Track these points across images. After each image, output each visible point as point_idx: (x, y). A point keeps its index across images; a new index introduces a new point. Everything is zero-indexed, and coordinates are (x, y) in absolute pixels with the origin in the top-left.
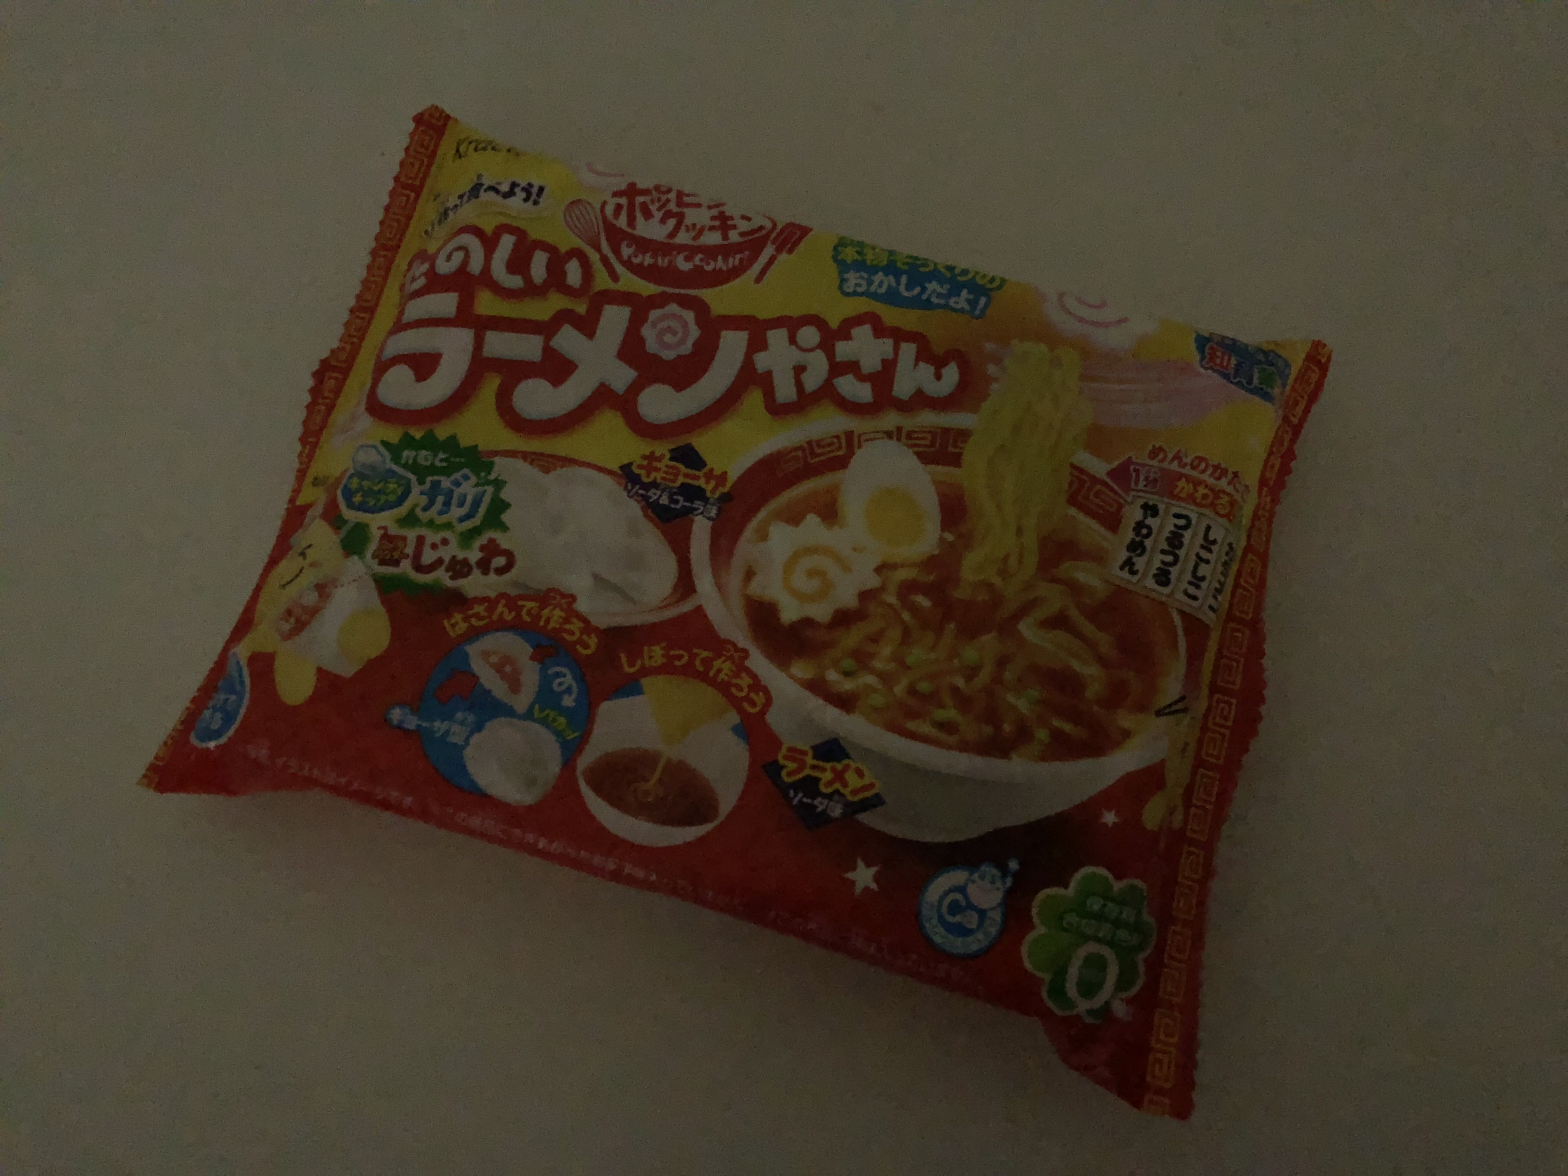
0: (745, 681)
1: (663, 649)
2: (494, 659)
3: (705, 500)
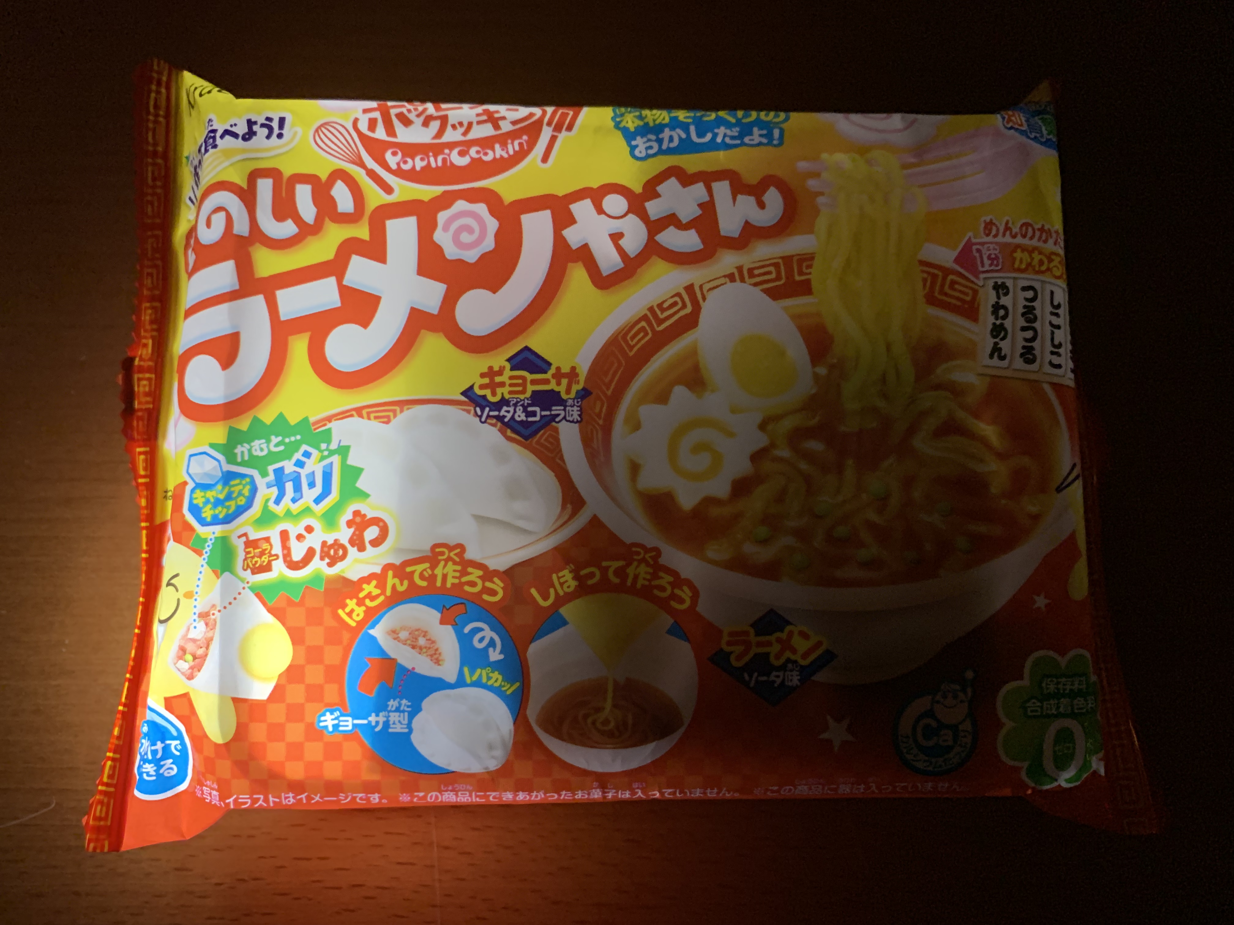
0: (666, 579)
1: (570, 572)
2: (403, 635)
3: (562, 402)
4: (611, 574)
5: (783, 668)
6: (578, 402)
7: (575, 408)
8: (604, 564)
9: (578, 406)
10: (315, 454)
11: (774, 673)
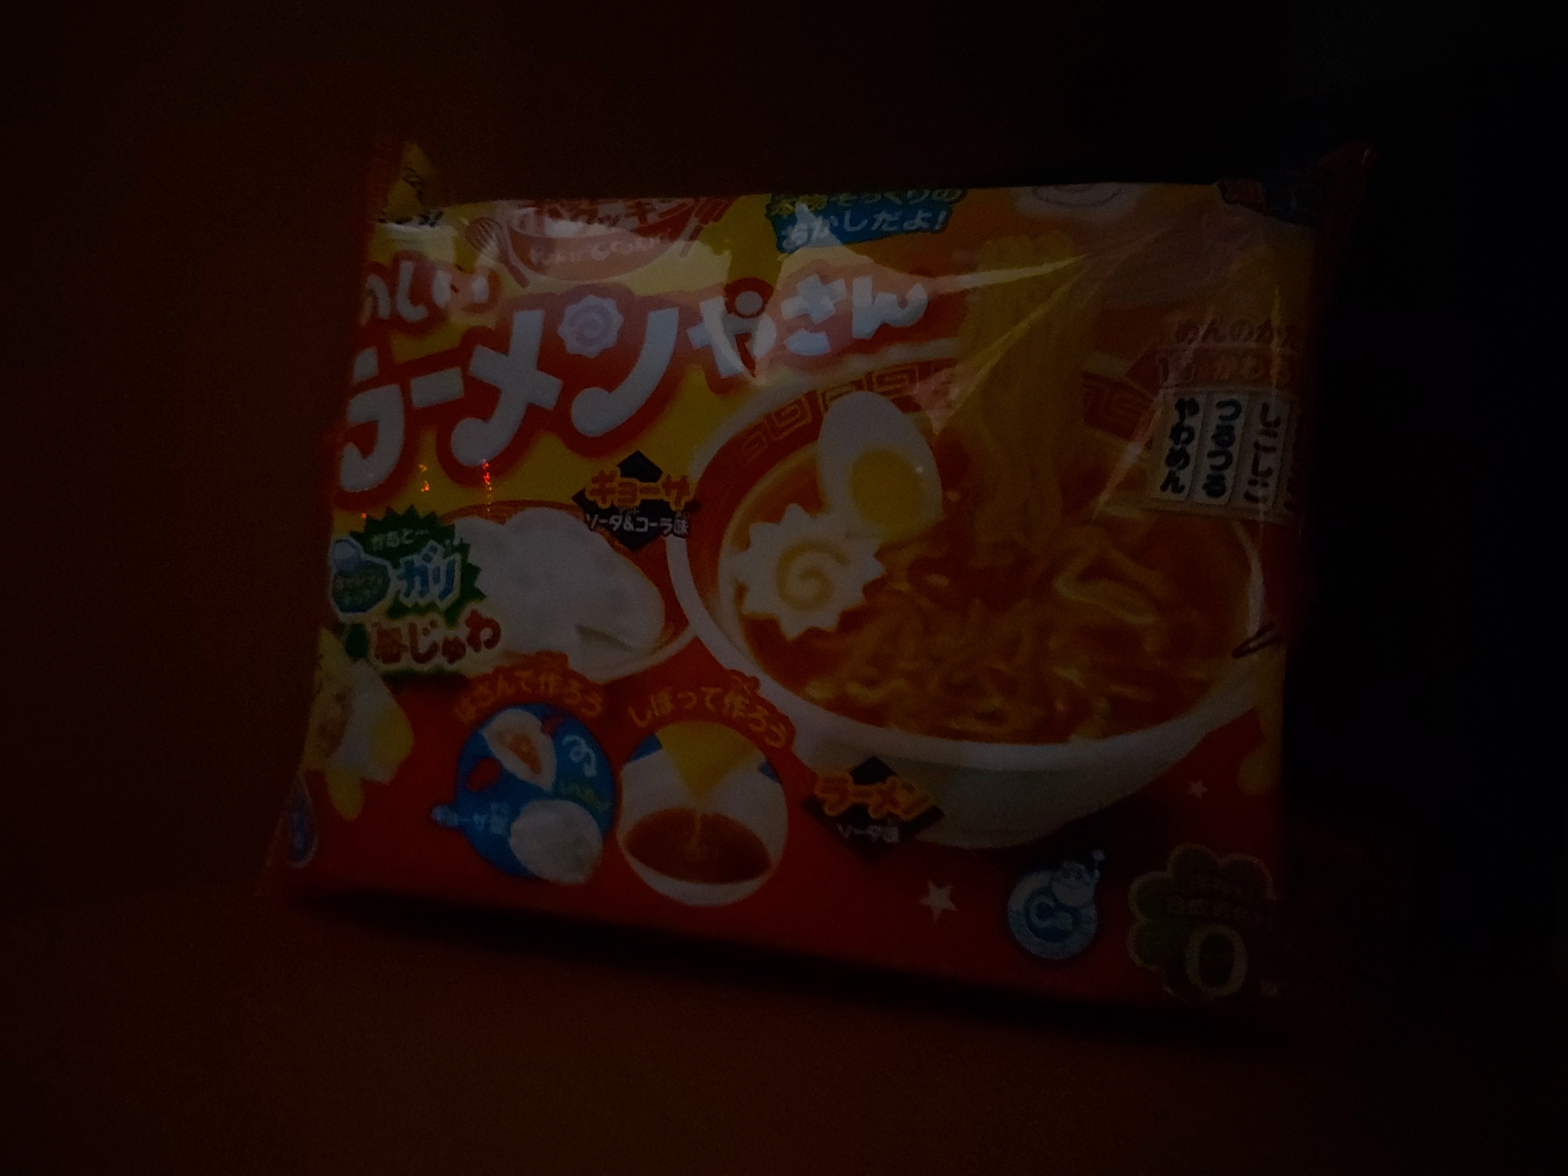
0: (761, 714)
1: (670, 693)
2: (511, 739)
3: (672, 515)
4: (708, 698)
5: (881, 822)
6: (686, 515)
7: (684, 522)
8: (703, 689)
9: (686, 520)
10: (441, 549)
11: (872, 827)
